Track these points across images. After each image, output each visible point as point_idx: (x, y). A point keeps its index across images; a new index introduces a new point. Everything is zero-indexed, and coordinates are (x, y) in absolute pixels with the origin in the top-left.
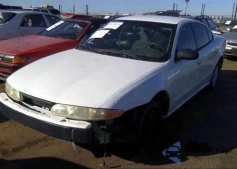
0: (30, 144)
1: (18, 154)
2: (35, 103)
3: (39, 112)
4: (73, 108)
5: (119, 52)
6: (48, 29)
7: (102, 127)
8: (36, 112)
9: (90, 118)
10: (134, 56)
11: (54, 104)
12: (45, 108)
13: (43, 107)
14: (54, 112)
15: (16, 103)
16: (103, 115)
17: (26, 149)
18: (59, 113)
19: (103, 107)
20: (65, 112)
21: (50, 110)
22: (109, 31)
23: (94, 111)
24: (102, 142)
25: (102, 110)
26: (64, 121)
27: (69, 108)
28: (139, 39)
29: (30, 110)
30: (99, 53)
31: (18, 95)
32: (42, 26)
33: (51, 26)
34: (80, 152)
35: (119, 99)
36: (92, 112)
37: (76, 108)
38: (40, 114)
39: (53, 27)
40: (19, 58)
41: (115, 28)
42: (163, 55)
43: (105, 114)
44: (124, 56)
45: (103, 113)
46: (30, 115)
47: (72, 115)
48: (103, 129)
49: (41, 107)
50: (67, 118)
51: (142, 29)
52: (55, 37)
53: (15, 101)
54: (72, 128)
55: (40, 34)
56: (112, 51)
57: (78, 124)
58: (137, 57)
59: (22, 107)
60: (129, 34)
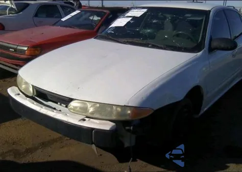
0: (44, 145)
1: (30, 156)
2: (49, 98)
3: (55, 109)
4: (94, 105)
5: (144, 42)
6: (63, 20)
7: (127, 128)
8: (50, 109)
9: (114, 118)
10: (162, 46)
11: (71, 100)
12: (61, 105)
13: (59, 103)
14: (71, 109)
15: (28, 99)
16: (129, 114)
17: (40, 151)
18: (77, 111)
19: (129, 105)
20: (85, 109)
21: (66, 107)
22: (131, 18)
23: (119, 109)
24: (127, 145)
25: (128, 108)
26: (84, 120)
27: (89, 105)
28: (163, 29)
29: (44, 107)
30: (121, 43)
31: (31, 89)
32: (56, 17)
33: (66, 16)
34: (101, 155)
35: (148, 95)
36: (116, 110)
37: (98, 105)
38: (55, 111)
39: (68, 17)
40: (32, 49)
41: (139, 16)
42: (196, 44)
43: (133, 112)
44: (150, 46)
45: (129, 112)
46: (44, 113)
47: (92, 113)
48: (129, 130)
49: (57, 103)
50: (87, 117)
51: (169, 16)
52: (70, 27)
53: (27, 96)
54: (93, 129)
55: (54, 25)
56: (135, 40)
57: (100, 124)
58: (165, 47)
59: (35, 103)
60: (154, 21)
